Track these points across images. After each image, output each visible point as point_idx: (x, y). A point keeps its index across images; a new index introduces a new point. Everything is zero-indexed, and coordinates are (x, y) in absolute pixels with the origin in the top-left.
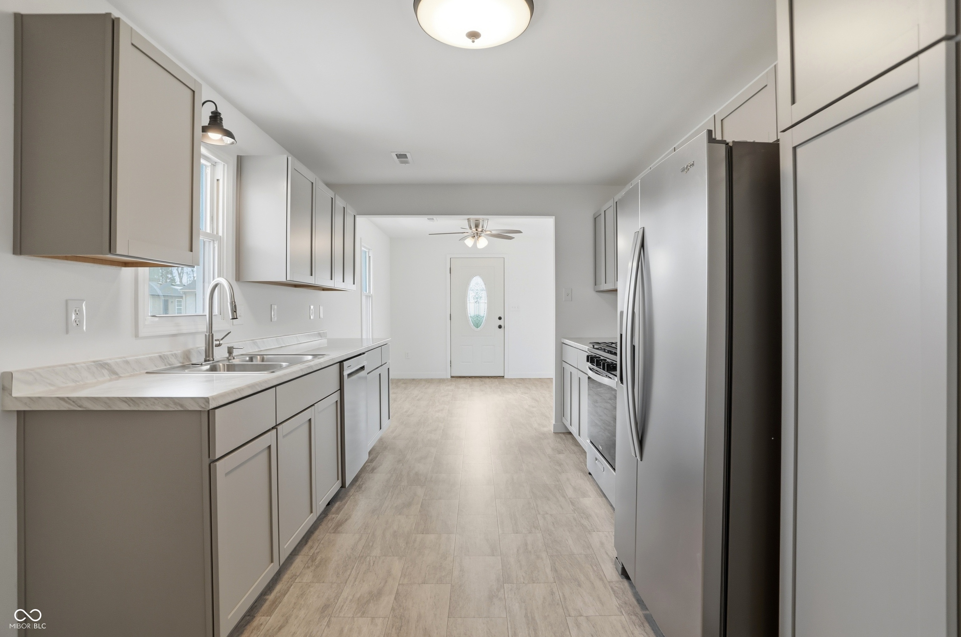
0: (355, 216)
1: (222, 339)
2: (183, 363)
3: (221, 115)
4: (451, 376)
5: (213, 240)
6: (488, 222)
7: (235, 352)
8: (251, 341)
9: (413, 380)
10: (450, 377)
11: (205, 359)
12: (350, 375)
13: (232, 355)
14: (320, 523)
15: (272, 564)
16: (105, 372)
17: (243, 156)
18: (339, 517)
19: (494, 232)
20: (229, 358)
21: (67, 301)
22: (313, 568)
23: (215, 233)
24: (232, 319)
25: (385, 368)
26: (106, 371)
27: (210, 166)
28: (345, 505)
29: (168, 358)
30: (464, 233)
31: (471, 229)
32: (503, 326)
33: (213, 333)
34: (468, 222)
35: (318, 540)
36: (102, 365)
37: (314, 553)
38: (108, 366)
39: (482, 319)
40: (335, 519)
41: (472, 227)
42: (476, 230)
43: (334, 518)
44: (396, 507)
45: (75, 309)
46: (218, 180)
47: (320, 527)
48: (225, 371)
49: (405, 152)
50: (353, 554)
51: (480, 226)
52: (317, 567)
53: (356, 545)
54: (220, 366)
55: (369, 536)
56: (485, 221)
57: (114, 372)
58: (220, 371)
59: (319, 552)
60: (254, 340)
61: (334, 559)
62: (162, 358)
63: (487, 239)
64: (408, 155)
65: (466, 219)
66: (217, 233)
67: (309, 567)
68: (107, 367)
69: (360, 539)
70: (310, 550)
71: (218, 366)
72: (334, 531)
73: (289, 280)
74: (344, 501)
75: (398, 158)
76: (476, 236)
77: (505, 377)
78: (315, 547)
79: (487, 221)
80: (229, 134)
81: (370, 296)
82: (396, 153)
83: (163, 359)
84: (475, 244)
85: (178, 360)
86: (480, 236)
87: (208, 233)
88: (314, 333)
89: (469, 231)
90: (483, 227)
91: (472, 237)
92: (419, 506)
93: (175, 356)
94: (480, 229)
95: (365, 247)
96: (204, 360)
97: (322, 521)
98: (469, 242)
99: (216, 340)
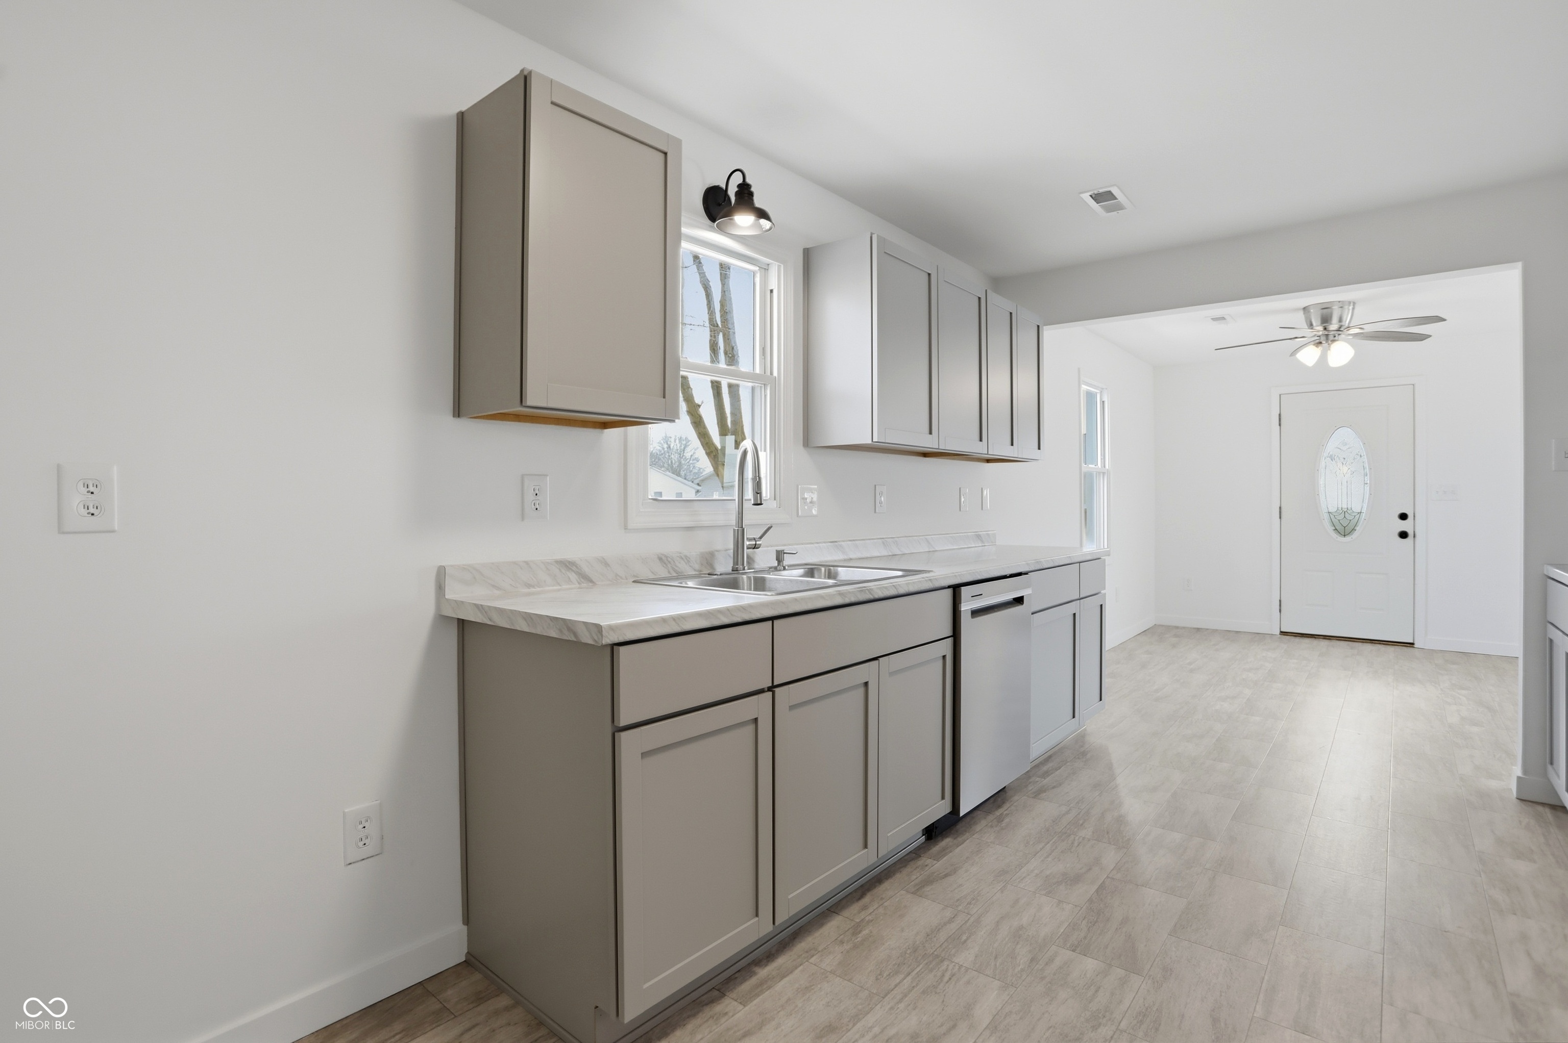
0: (1038, 326)
1: (761, 538)
2: (701, 571)
3: (750, 188)
4: (1281, 632)
5: (764, 384)
6: (1353, 309)
7: (788, 560)
8: (829, 544)
9: (1198, 629)
10: (1278, 633)
11: (733, 567)
12: (976, 613)
13: (781, 563)
14: (901, 868)
15: (757, 919)
16: (573, 576)
17: (811, 248)
18: (938, 866)
19: (1368, 329)
20: (778, 568)
21: (523, 476)
22: (847, 947)
23: (768, 373)
24: (754, 505)
25: (1094, 602)
26: (573, 574)
27: (759, 271)
28: (958, 847)
29: (674, 562)
30: (1296, 338)
31: (1312, 329)
32: (1410, 533)
33: (744, 527)
34: (1304, 314)
35: (882, 899)
36: (567, 565)
37: (862, 920)
38: (577, 567)
39: (1357, 517)
40: (927, 868)
41: (1314, 324)
42: (1325, 329)
43: (926, 866)
44: (1046, 877)
45: (534, 487)
46: (771, 291)
47: (898, 876)
48: (750, 590)
49: (1106, 187)
50: (924, 947)
51: (1335, 320)
52: (855, 947)
53: (938, 930)
54: (742, 578)
55: (969, 919)
56: (1346, 307)
57: (585, 578)
58: (743, 589)
59: (872, 921)
60: (836, 542)
61: (888, 943)
62: (663, 559)
63: (1352, 346)
64: (1115, 191)
65: (1296, 310)
66: (771, 373)
67: (844, 943)
68: (574, 568)
69: (951, 920)
70: (859, 912)
71: (741, 578)
72: (915, 889)
73: (877, 441)
74: (960, 839)
75: (1098, 203)
76: (1326, 338)
77: (1415, 646)
78: (871, 910)
79: (1351, 308)
80: (762, 214)
81: (1104, 473)
82: (1090, 194)
83: (665, 563)
84: (1323, 358)
85: (690, 566)
86: (1333, 341)
87: (758, 374)
88: (965, 535)
89: (1308, 332)
90: (1340, 320)
91: (1314, 345)
92: (1096, 887)
93: (686, 559)
94: (1333, 326)
95: (1087, 384)
96: (731, 569)
97: (905, 866)
98: (1309, 355)
99: (749, 540)
